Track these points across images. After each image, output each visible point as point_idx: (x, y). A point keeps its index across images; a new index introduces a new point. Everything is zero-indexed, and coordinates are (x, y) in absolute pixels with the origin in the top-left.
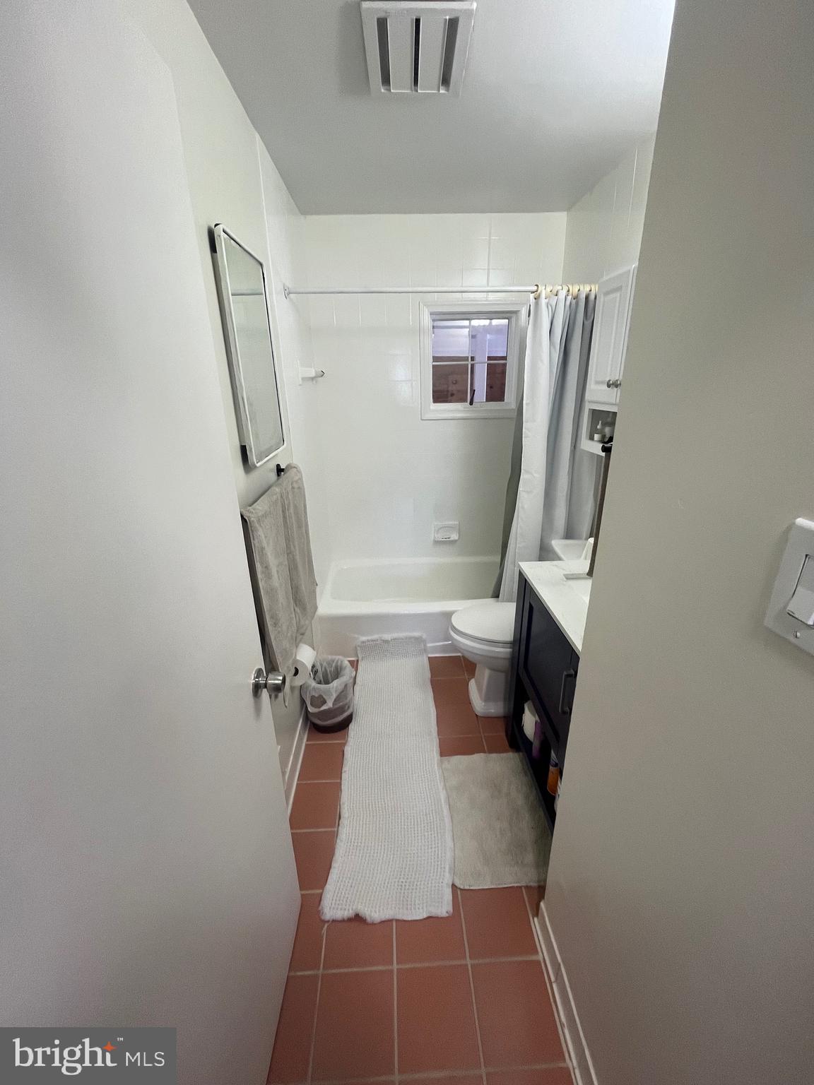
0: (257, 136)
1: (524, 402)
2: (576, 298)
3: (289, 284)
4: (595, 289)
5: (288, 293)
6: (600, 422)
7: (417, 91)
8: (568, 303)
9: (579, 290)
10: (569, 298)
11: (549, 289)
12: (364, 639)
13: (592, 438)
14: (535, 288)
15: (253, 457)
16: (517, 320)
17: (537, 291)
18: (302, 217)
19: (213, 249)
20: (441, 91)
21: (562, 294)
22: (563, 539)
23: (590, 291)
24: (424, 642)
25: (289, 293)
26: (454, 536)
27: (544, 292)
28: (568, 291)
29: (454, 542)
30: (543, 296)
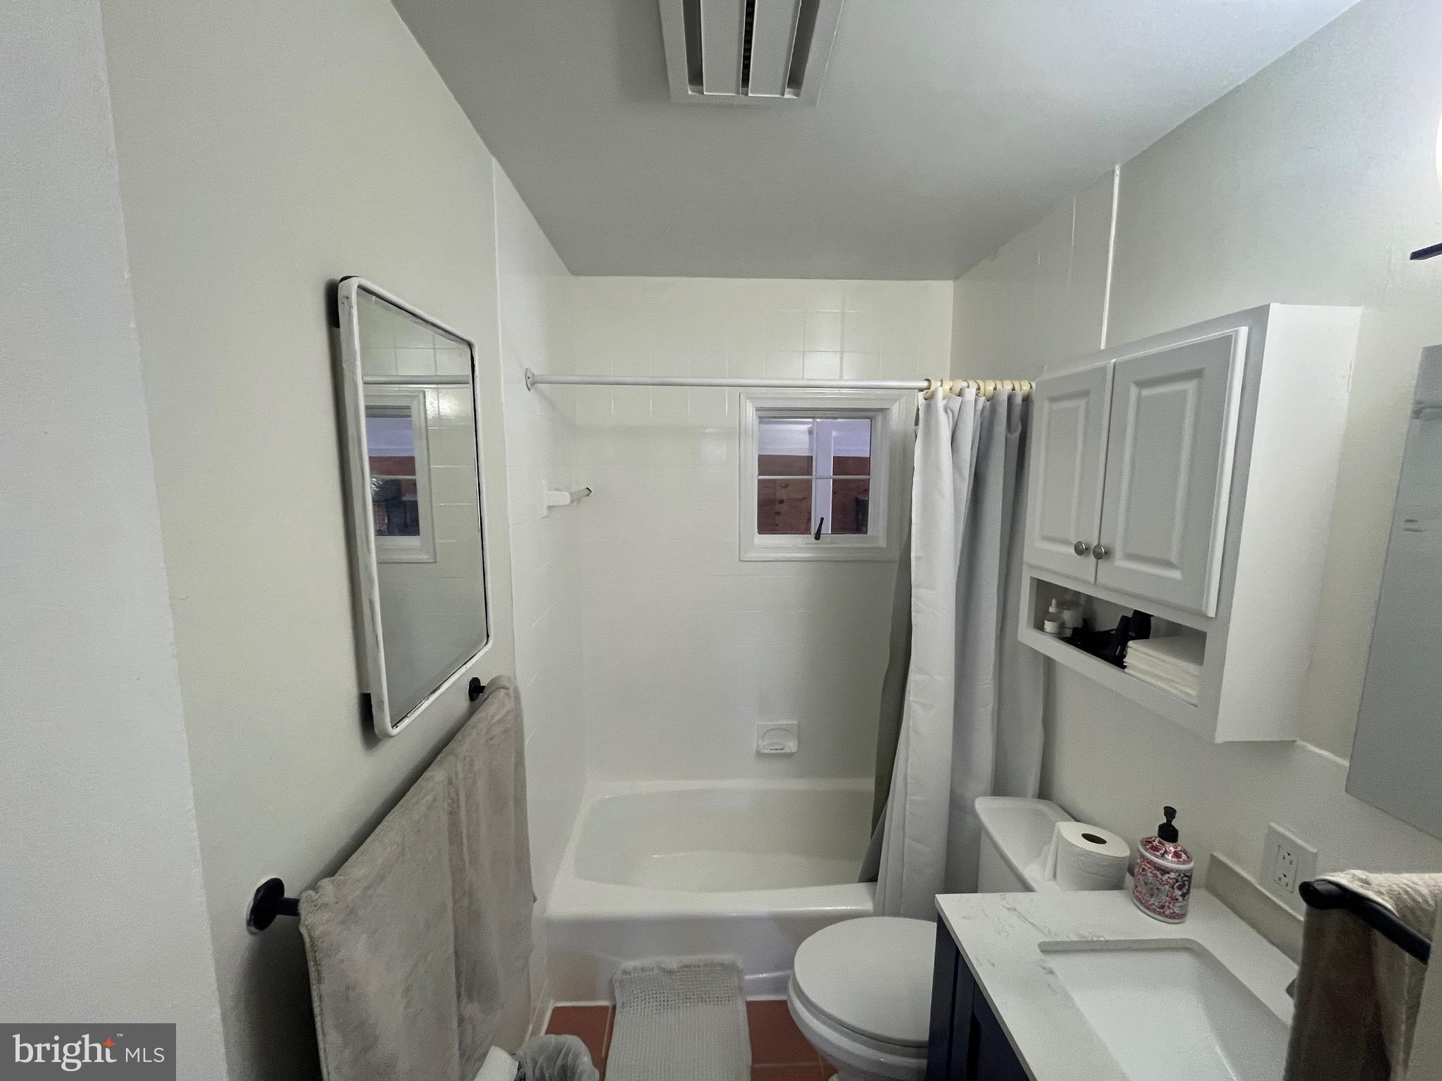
0: (494, 161)
1: (913, 555)
2: (992, 399)
3: (536, 371)
4: (1024, 387)
5: (532, 382)
6: (1054, 601)
7: (747, 94)
8: (980, 407)
9: (995, 389)
10: (982, 399)
11: (947, 386)
12: (630, 964)
13: (1040, 627)
14: (925, 384)
15: (384, 717)
16: (886, 422)
17: (928, 388)
18: (574, 278)
19: (333, 318)
20: (786, 96)
21: (970, 394)
22: (991, 795)
23: (1013, 389)
24: (740, 973)
25: (534, 383)
26: (791, 746)
27: (941, 391)
28: (979, 389)
29: (791, 755)
30: (940, 395)
